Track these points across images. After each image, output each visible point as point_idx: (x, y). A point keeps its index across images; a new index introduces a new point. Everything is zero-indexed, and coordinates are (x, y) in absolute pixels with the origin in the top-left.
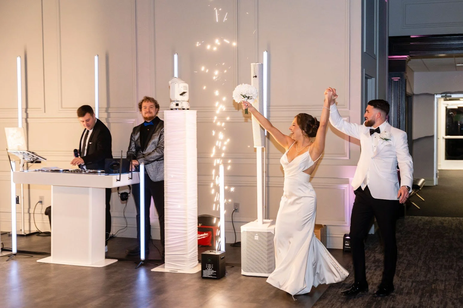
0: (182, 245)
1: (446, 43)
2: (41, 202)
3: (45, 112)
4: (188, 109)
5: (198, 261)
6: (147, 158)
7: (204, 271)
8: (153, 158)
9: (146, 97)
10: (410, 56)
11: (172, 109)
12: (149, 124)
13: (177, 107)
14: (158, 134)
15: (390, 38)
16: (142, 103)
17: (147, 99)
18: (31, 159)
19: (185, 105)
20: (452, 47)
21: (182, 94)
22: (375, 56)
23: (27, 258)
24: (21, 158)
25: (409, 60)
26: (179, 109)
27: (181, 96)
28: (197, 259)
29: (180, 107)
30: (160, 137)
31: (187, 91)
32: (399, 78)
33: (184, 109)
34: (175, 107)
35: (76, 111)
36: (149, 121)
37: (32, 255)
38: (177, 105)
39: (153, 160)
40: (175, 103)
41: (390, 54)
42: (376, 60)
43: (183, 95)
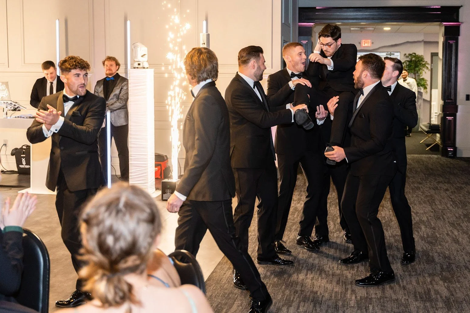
0: (144, 176)
1: (344, 14)
2: (5, 145)
3: (9, 67)
4: (147, 68)
5: (155, 189)
6: (111, 107)
7: (164, 195)
8: (116, 108)
9: (108, 57)
10: (316, 24)
11: (134, 68)
12: (110, 79)
13: (139, 66)
14: (119, 88)
15: (299, 8)
16: (105, 61)
17: (110, 58)
18: (11, 108)
19: (146, 65)
20: (348, 17)
21: (142, 56)
22: (290, 24)
23: (7, 190)
24: (5, 107)
25: (315, 27)
26: (141, 68)
27: (142, 58)
28: (154, 187)
29: (141, 66)
30: (121, 90)
31: (146, 53)
32: (307, 41)
33: (144, 68)
34: (137, 66)
35: (41, 67)
36: (110, 77)
37: (11, 188)
38: (139, 64)
39: (115, 109)
40: (137, 63)
41: (299, 22)
42: (290, 27)
43: (144, 56)
